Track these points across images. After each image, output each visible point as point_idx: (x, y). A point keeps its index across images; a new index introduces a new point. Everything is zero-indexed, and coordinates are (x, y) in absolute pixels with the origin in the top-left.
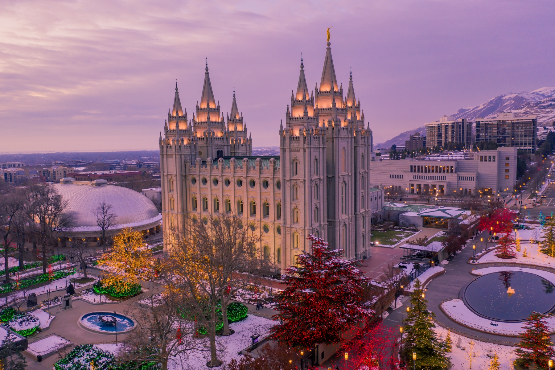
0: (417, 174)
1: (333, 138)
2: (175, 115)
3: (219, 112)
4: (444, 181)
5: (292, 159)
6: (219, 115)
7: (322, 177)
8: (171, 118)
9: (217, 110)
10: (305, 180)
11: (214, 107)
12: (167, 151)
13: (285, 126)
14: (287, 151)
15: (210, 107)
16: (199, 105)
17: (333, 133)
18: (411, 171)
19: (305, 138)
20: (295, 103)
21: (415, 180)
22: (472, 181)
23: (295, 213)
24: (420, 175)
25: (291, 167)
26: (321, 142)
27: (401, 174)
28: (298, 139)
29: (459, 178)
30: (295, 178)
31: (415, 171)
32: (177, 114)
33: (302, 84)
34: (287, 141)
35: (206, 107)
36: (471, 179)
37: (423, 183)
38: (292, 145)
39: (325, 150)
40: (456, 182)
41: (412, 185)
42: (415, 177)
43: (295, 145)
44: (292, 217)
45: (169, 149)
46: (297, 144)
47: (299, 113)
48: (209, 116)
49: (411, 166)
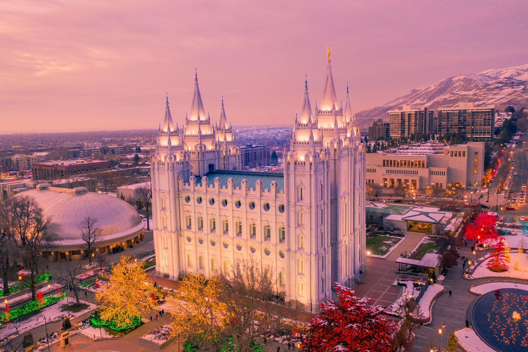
0: (389, 168)
1: (335, 162)
2: (166, 130)
3: (209, 124)
4: (416, 175)
5: (297, 184)
6: (209, 127)
7: (326, 202)
9: (208, 122)
10: (311, 207)
11: (204, 119)
14: (292, 176)
15: (201, 119)
17: (335, 156)
18: (384, 165)
19: (311, 164)
21: (387, 174)
22: (443, 176)
24: (393, 170)
25: (296, 192)
26: (326, 167)
27: (375, 168)
28: (303, 164)
29: (431, 173)
30: (300, 203)
31: (388, 166)
32: (169, 129)
35: (196, 119)
36: (442, 173)
37: (396, 177)
38: (297, 170)
39: (330, 173)
40: (428, 176)
41: (385, 180)
42: (388, 171)
43: (300, 170)
44: (297, 242)
46: (303, 170)
47: (304, 138)
48: (200, 129)
49: (384, 161)
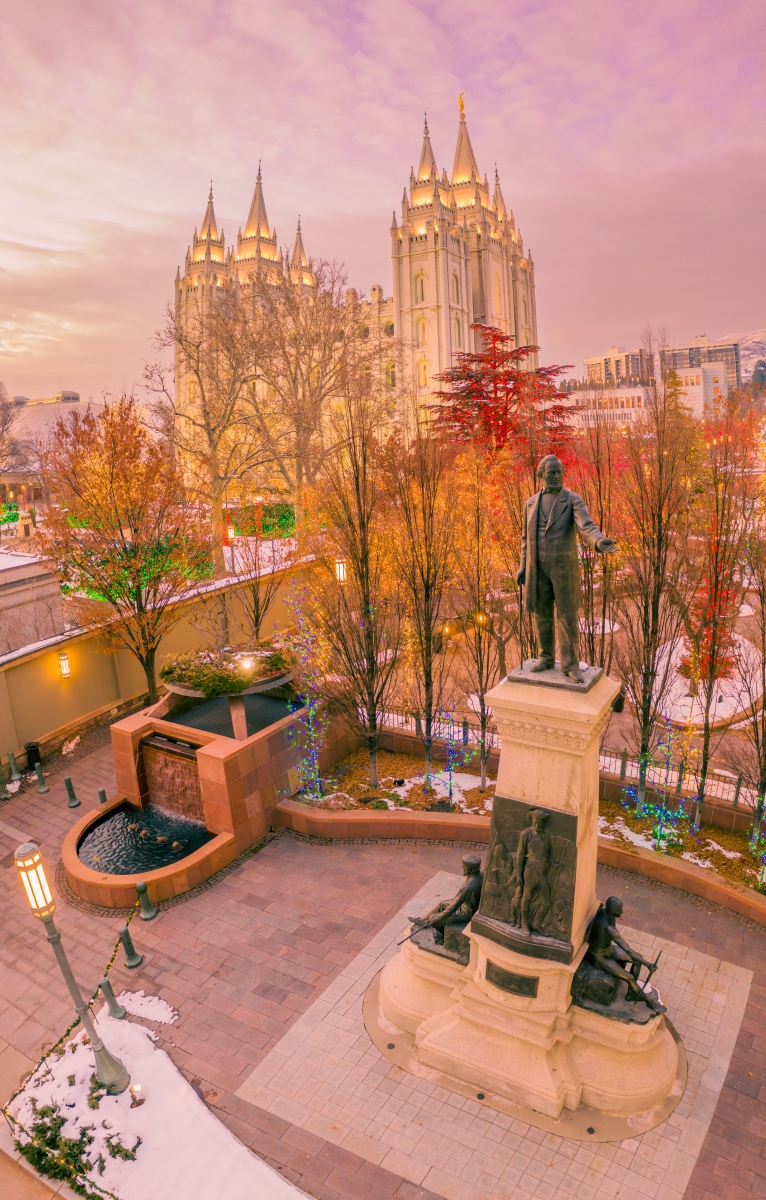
1: (479, 252)
2: (204, 237)
3: (275, 245)
5: (414, 274)
6: (275, 251)
7: (466, 310)
8: (197, 242)
9: (272, 242)
10: (438, 307)
11: (267, 236)
12: (187, 298)
13: (400, 223)
14: (406, 260)
15: (262, 235)
16: (242, 233)
17: (478, 244)
19: (436, 235)
20: (416, 185)
23: (422, 368)
25: (413, 288)
26: (462, 250)
28: (424, 239)
30: (420, 305)
32: (209, 234)
33: (428, 156)
34: (405, 245)
35: (254, 234)
38: (413, 250)
39: (470, 264)
43: (419, 249)
44: (417, 376)
45: (191, 294)
46: (423, 248)
47: (424, 199)
48: (258, 247)
